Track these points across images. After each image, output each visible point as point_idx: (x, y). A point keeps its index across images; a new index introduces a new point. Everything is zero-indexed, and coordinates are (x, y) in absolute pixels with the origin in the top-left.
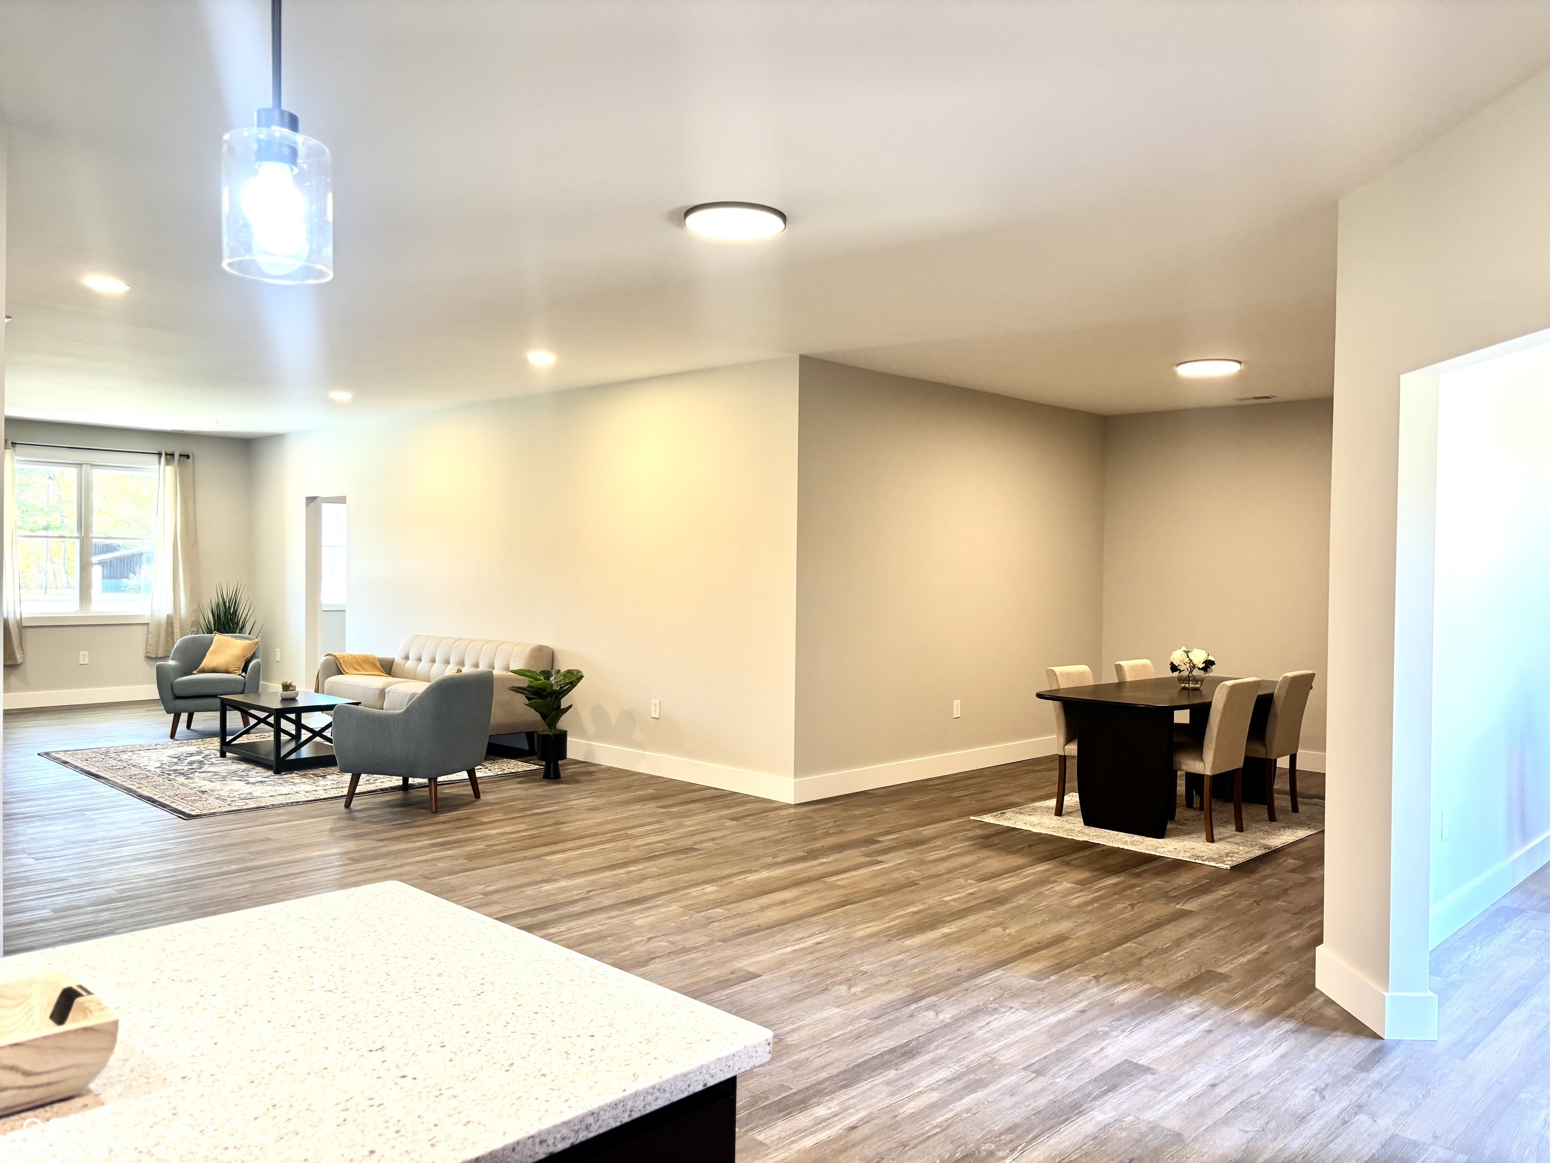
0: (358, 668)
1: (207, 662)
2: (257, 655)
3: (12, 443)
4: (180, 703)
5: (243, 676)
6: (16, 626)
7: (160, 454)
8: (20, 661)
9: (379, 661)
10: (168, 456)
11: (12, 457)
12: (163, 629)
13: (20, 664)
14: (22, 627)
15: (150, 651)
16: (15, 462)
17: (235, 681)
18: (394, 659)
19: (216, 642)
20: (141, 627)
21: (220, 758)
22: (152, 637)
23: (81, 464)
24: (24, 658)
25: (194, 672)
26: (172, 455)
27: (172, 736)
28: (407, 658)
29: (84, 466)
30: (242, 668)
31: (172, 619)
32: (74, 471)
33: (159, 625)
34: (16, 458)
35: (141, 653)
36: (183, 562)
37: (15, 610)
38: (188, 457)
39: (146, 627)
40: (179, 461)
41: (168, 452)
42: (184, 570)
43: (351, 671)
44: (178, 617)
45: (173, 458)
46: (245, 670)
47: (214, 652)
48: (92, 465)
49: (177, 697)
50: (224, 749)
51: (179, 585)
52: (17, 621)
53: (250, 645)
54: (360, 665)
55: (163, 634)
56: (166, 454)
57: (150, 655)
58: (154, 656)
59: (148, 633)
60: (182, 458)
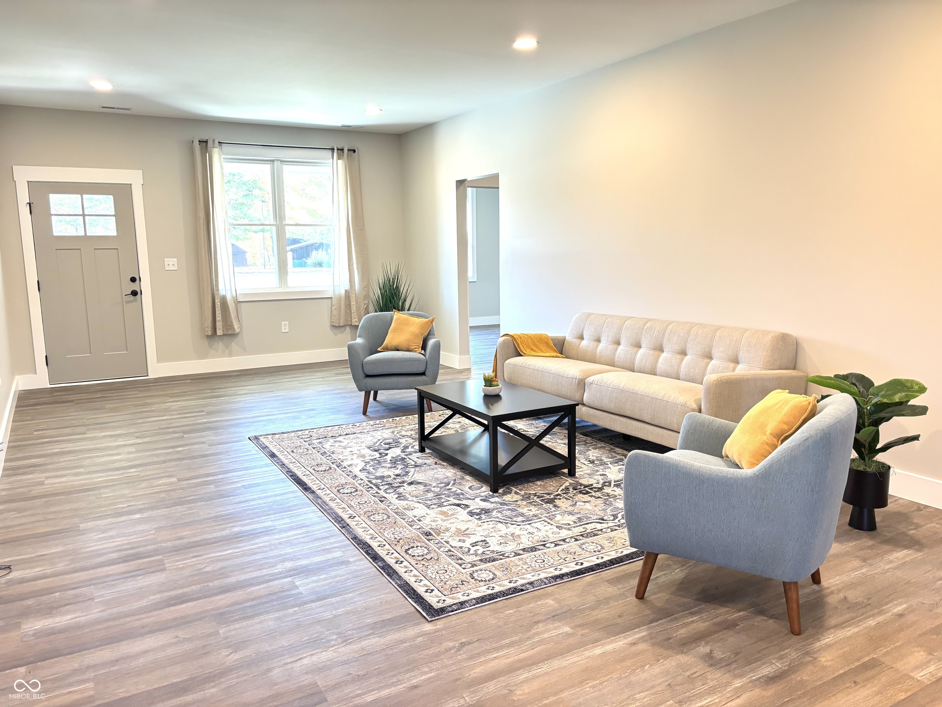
0: (534, 348)
1: (389, 340)
2: (432, 332)
3: (219, 143)
4: (370, 381)
5: (422, 354)
6: (233, 301)
7: (333, 149)
8: (237, 331)
9: (552, 340)
10: (339, 151)
11: (219, 154)
12: (343, 302)
13: (238, 333)
14: (238, 303)
15: (334, 321)
16: (222, 160)
17: (418, 360)
18: (565, 337)
19: (396, 320)
20: (326, 300)
21: (420, 454)
22: (335, 309)
23: (273, 161)
24: (241, 328)
25: (379, 349)
26: (342, 150)
27: (365, 413)
28: (581, 338)
29: (275, 162)
30: (421, 346)
31: (349, 293)
32: (267, 167)
33: (340, 298)
34: (223, 156)
35: (326, 323)
36: (355, 245)
37: (231, 288)
38: (354, 151)
39: (330, 300)
40: (348, 155)
41: (340, 147)
42: (356, 251)
43: (528, 351)
44: (353, 292)
45: (343, 153)
46: (424, 347)
47: (395, 330)
48: (281, 161)
49: (368, 376)
50: (423, 445)
51: (353, 264)
52: (233, 297)
53: (427, 323)
54: (535, 345)
55: (343, 306)
56: (338, 149)
57: (334, 324)
58: (337, 325)
59: (332, 306)
60: (350, 152)
